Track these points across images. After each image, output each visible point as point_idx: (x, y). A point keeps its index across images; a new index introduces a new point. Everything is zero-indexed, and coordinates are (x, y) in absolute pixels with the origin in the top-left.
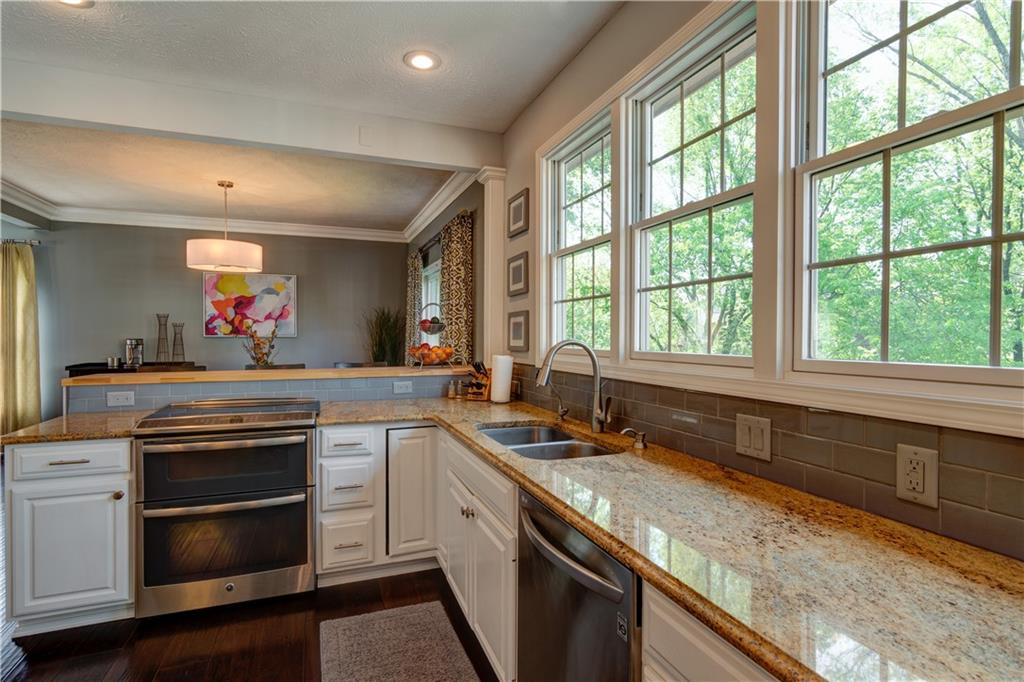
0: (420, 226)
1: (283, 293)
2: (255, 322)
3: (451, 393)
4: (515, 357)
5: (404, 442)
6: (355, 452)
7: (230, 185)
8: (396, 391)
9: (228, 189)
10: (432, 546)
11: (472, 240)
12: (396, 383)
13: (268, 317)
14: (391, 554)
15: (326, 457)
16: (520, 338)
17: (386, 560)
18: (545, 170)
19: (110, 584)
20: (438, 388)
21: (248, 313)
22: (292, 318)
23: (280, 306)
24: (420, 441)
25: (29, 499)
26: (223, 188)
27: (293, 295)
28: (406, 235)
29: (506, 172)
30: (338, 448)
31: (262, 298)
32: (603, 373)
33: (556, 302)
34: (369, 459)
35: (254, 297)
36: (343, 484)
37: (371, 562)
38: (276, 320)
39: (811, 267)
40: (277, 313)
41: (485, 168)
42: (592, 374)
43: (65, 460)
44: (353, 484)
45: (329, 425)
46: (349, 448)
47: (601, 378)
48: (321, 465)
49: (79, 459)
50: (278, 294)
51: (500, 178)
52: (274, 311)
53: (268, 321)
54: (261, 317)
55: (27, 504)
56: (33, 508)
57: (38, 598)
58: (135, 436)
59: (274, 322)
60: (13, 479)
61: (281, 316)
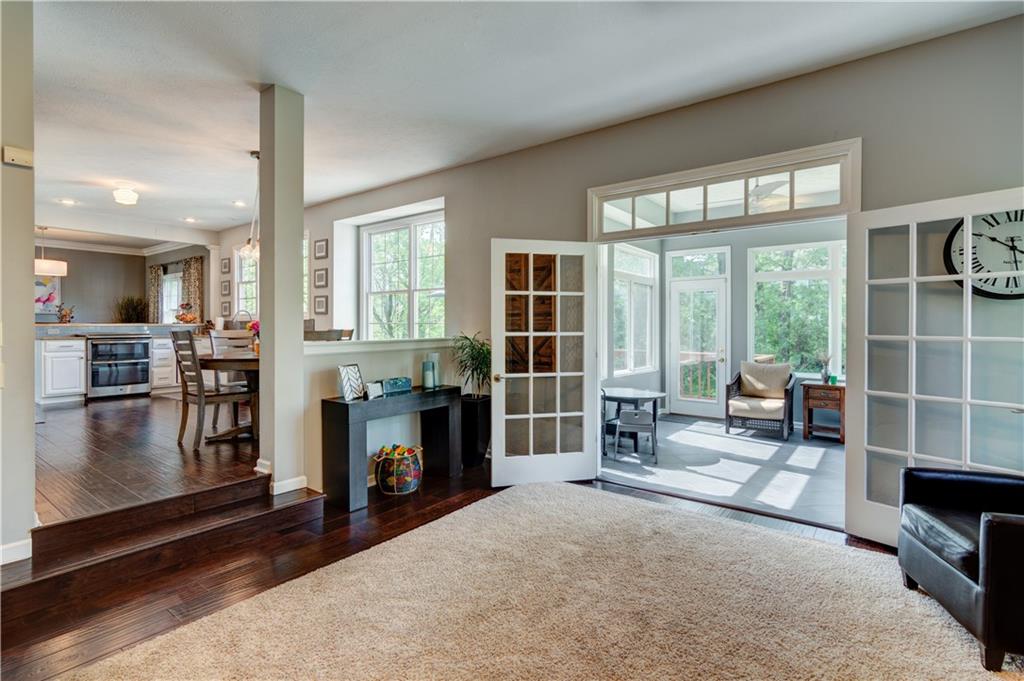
0: (158, 250)
6: (166, 347)
11: (202, 269)
13: (38, 300)
15: (155, 348)
19: (79, 387)
22: (55, 301)
23: (47, 294)
27: (58, 287)
28: (144, 251)
29: (219, 248)
30: (159, 346)
36: (160, 358)
37: (170, 385)
38: (44, 303)
40: (45, 298)
41: (213, 246)
44: (165, 358)
45: (156, 338)
48: (152, 351)
50: (45, 286)
51: (216, 250)
55: (50, 359)
56: (53, 361)
57: (54, 390)
58: (88, 339)
59: (42, 304)
60: (45, 351)
61: (48, 300)
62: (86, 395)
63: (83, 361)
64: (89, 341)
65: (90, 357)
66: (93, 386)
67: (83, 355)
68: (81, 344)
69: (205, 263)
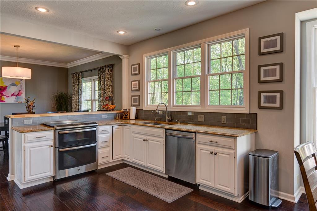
0: (78, 64)
1: (19, 86)
2: (7, 97)
3: (117, 118)
4: (136, 108)
5: (116, 129)
6: (107, 132)
7: (19, 47)
8: (103, 118)
9: (18, 48)
10: (122, 156)
11: (112, 73)
12: (103, 116)
13: (13, 95)
14: (113, 159)
15: (100, 134)
16: (137, 102)
17: (112, 161)
18: (146, 60)
19: (49, 171)
20: (113, 116)
21: (4, 93)
22: (23, 95)
23: (18, 91)
24: (119, 129)
25: (29, 148)
26: (16, 48)
27: (23, 86)
28: (68, 65)
29: (130, 57)
30: (102, 131)
31: (10, 87)
32: (168, 110)
33: (149, 93)
34: (109, 134)
35: (6, 87)
36: (104, 141)
37: (109, 161)
38: (16, 96)
39: (209, 91)
40: (17, 93)
41: (125, 55)
42: (166, 110)
43: (38, 137)
44: (105, 141)
45: (100, 125)
46: (104, 132)
47: (168, 111)
48: (98, 136)
49: (42, 136)
50: (17, 86)
51: (127, 58)
52: (15, 92)
53: (12, 97)
54: (9, 95)
55: (28, 149)
56: (30, 150)
57: (31, 176)
58: (56, 130)
59: (14, 97)
60: (25, 143)
61: (18, 94)
62: (54, 177)
63: (52, 149)
64: (57, 132)
65: (57, 145)
66: (60, 169)
67: (52, 143)
68: (50, 134)
69: (116, 69)
